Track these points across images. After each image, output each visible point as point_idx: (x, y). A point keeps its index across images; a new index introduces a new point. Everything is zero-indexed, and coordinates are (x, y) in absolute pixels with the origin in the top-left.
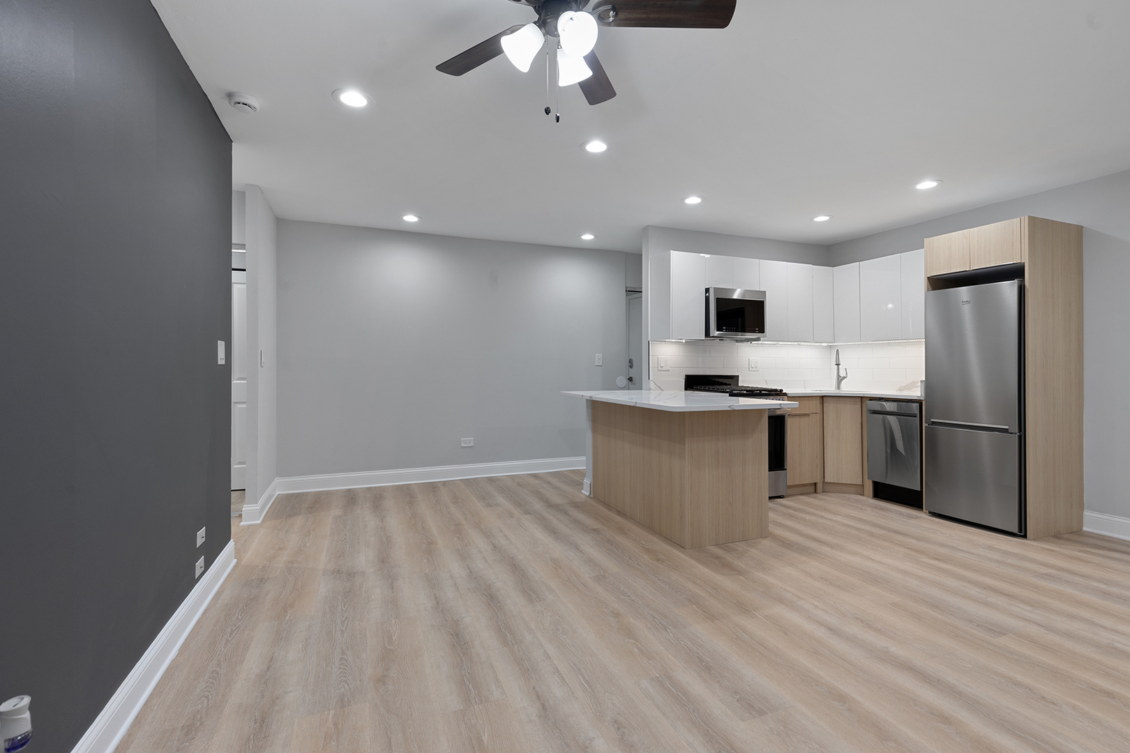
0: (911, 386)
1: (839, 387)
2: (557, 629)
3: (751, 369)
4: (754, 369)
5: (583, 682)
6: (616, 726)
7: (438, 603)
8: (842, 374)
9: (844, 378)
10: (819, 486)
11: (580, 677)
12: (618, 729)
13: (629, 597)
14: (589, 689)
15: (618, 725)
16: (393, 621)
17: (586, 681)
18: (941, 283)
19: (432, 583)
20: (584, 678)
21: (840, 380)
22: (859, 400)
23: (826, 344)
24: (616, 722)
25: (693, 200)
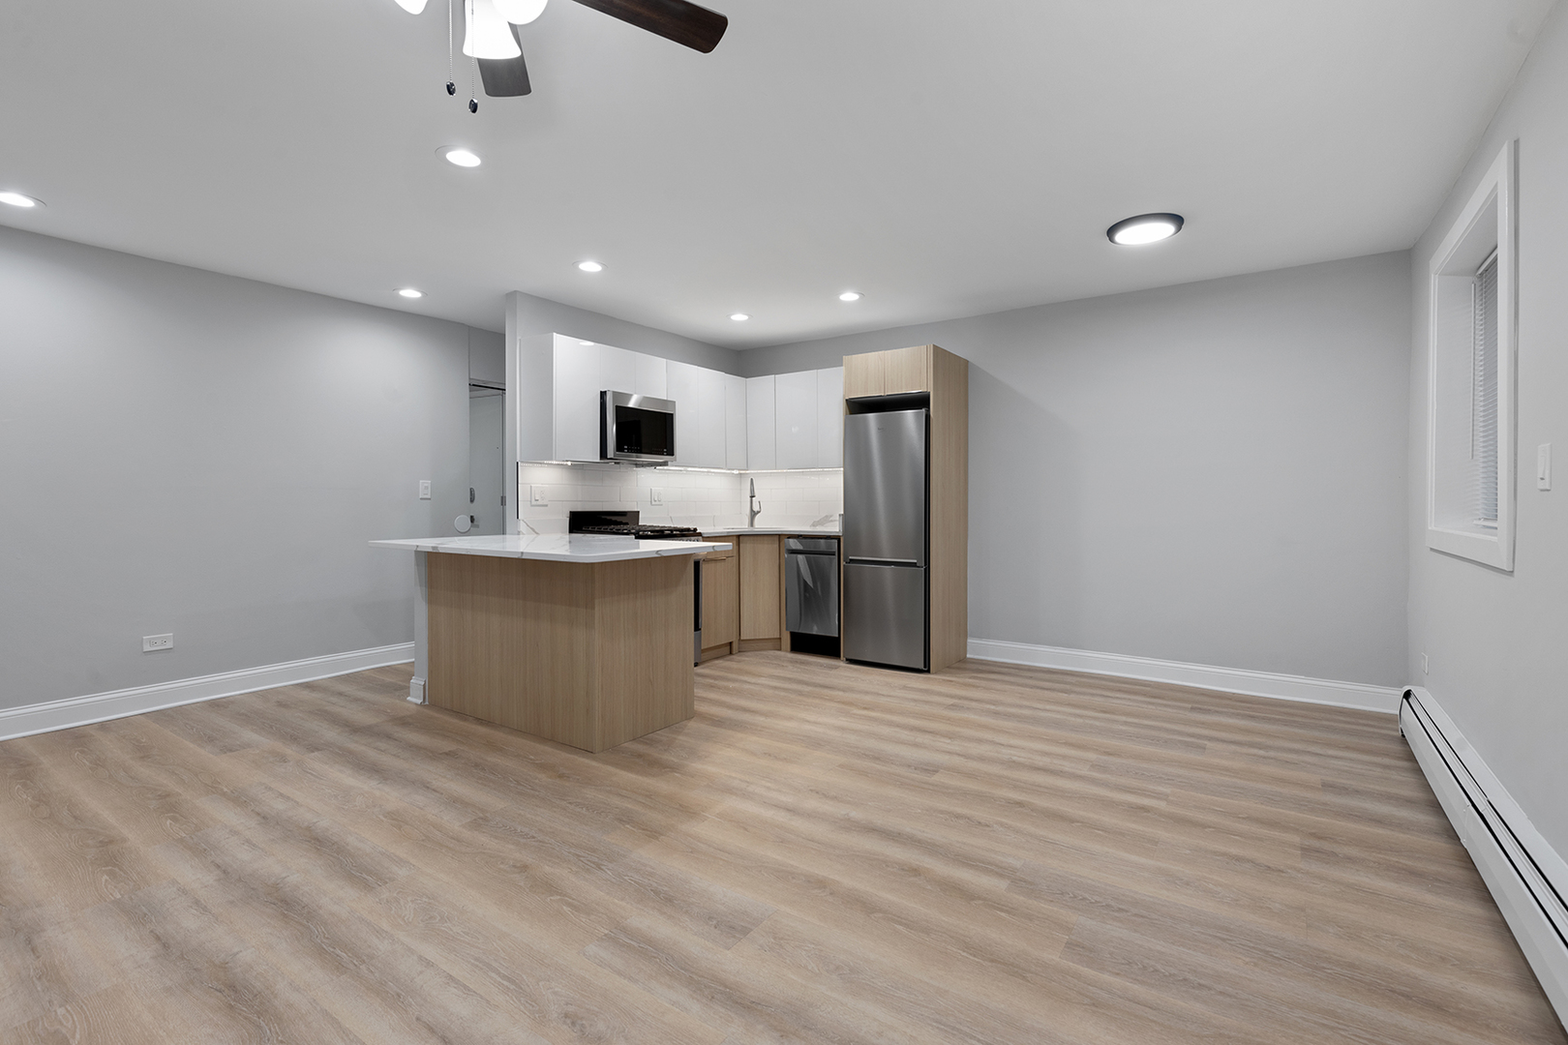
0: (826, 519)
1: (752, 524)
2: (431, 918)
3: (653, 503)
4: (657, 503)
5: (499, 979)
6: (569, 1021)
7: (166, 946)
8: (756, 509)
9: (759, 512)
10: (735, 646)
11: (493, 975)
12: (573, 1023)
13: (534, 837)
14: (512, 987)
15: (571, 1019)
16: (61, 1011)
17: (504, 977)
18: (858, 407)
19: (139, 914)
20: (499, 973)
21: (753, 514)
22: (777, 538)
23: (737, 472)
24: (566, 1016)
25: (590, 266)
